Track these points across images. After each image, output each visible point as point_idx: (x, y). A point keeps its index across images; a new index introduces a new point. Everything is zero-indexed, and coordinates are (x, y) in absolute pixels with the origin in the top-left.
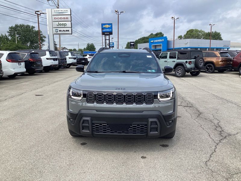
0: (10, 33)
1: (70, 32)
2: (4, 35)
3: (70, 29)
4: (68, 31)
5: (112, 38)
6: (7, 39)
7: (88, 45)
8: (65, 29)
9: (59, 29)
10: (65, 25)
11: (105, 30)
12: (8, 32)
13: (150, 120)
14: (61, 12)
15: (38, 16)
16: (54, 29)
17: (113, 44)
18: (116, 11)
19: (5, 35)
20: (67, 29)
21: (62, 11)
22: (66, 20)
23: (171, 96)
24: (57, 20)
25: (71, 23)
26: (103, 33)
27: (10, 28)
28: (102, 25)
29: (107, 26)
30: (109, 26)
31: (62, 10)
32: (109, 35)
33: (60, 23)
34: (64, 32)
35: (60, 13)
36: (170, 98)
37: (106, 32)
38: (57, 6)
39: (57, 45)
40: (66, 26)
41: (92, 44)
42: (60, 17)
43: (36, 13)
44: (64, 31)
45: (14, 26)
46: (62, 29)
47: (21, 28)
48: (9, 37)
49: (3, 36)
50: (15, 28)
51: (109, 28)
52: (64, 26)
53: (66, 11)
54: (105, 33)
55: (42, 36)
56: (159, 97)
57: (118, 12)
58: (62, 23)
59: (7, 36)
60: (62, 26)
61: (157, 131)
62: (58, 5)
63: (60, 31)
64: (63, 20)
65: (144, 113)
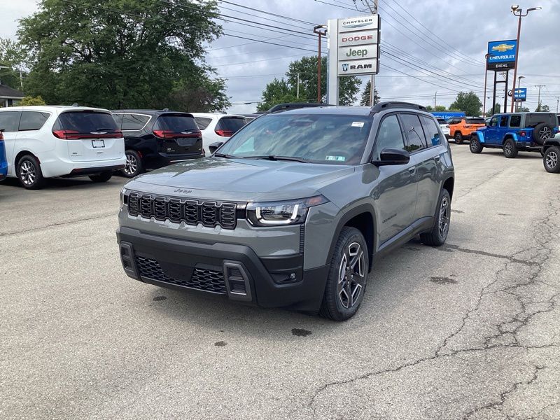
0: (291, 75)
1: (374, 69)
2: (280, 81)
3: (374, 62)
4: (370, 66)
5: (520, 78)
6: (285, 89)
7: (460, 95)
8: (363, 63)
9: (351, 63)
10: (365, 52)
11: (496, 58)
12: (288, 75)
13: (228, 263)
14: (357, 24)
15: (320, 37)
16: (340, 64)
17: (525, 93)
18: (514, 9)
19: (283, 81)
20: (367, 62)
21: (359, 21)
22: (367, 41)
23: (294, 217)
24: (348, 43)
25: (378, 48)
26: (491, 66)
27: (292, 65)
28: (491, 44)
29: (504, 47)
30: (510, 47)
31: (360, 19)
32: (507, 69)
33: (353, 49)
34: (360, 70)
35: (355, 26)
36: (288, 221)
37: (499, 63)
38: (373, 10)
39: (379, 98)
40: (365, 57)
41: (471, 93)
42: (354, 35)
43: (315, 32)
44: (362, 67)
45: (300, 60)
46: (356, 63)
47: (314, 64)
48: (289, 85)
49: (278, 83)
50: (302, 65)
51: (508, 52)
52: (361, 57)
53: (369, 22)
54: (497, 66)
55: (353, 80)
56: (258, 216)
57: (520, 10)
58: (356, 49)
59: (284, 84)
60: (357, 57)
61: (244, 290)
62: (376, 8)
63: (352, 67)
64: (361, 42)
65: (218, 247)
